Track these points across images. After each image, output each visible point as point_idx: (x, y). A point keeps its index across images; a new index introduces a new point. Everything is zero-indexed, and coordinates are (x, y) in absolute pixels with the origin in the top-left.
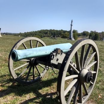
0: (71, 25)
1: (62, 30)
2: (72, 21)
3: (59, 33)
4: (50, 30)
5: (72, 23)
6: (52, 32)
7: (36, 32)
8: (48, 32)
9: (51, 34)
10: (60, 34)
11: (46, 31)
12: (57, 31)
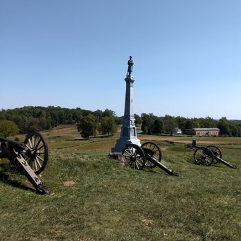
0: (129, 81)
1: (79, 109)
2: (130, 64)
3: (72, 115)
4: (50, 107)
5: (130, 71)
6: (54, 112)
7: (10, 111)
8: (44, 113)
9: (50, 117)
10: (74, 118)
11: (39, 110)
12: (67, 110)
